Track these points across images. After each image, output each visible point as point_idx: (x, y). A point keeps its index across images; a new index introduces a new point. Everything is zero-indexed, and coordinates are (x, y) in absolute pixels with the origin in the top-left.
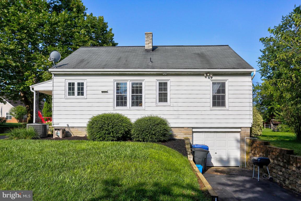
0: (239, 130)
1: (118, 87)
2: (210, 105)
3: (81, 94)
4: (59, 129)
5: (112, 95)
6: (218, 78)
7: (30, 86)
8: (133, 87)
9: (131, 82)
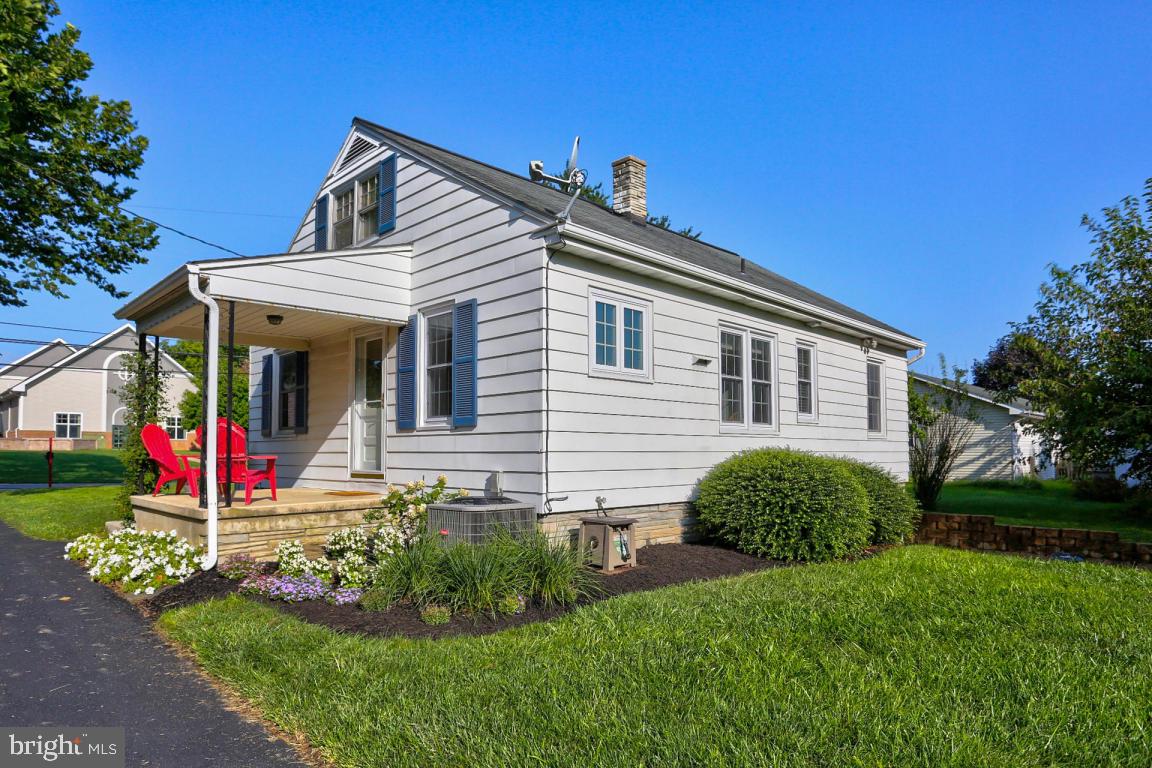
1: (723, 351)
2: (866, 426)
3: (634, 360)
4: (625, 526)
5: (713, 376)
6: (875, 354)
7: (191, 268)
8: (753, 355)
9: (750, 336)
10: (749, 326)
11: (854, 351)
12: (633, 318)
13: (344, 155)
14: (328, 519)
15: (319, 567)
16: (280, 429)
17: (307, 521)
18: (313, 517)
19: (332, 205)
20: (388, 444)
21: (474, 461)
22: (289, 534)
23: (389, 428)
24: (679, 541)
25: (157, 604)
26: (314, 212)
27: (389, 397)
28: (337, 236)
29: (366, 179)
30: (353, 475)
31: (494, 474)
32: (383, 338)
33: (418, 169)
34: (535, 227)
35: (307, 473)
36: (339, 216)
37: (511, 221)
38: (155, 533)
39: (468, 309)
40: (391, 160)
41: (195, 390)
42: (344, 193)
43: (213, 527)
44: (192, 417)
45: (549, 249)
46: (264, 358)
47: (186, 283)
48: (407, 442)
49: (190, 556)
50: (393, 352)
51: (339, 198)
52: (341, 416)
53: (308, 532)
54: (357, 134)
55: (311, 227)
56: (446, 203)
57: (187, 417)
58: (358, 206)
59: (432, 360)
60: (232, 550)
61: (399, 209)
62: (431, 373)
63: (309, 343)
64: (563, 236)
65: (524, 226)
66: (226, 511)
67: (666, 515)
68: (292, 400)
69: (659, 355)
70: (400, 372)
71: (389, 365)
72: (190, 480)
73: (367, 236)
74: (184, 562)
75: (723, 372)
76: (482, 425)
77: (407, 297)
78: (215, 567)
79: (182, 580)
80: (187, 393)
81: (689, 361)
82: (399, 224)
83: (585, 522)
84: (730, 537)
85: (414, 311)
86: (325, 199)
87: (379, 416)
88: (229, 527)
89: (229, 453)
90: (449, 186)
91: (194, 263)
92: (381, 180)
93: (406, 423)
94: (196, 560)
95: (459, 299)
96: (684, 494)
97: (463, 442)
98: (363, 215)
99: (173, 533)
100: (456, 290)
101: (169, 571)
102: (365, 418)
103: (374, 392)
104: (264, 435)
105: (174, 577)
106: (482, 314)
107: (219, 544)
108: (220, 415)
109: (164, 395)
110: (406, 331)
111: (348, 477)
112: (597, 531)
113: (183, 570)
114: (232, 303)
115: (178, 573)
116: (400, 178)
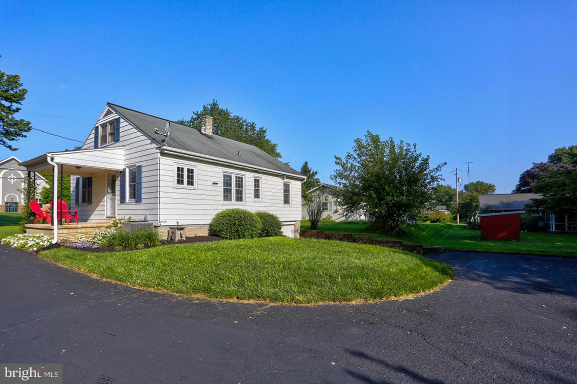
0: (294, 223)
1: (224, 180)
2: (283, 202)
3: (190, 183)
4: (182, 229)
5: (221, 187)
6: (287, 180)
7: (48, 154)
8: (236, 181)
9: (235, 176)
10: (234, 173)
11: (279, 180)
12: (190, 171)
13: (104, 114)
14: (95, 230)
15: (89, 240)
16: (82, 202)
17: (88, 230)
18: (90, 229)
19: (100, 129)
20: (117, 207)
21: (141, 212)
22: (81, 233)
23: (118, 202)
24: (207, 235)
25: (37, 252)
26: (94, 130)
27: (118, 192)
28: (102, 139)
29: (111, 123)
30: (107, 217)
31: (146, 215)
32: (116, 174)
33: (127, 123)
34: (157, 146)
35: (92, 217)
36: (103, 133)
37: (151, 144)
38: (35, 235)
39: (140, 167)
40: (118, 119)
41: (48, 186)
42: (104, 126)
43: (56, 231)
44: (47, 198)
45: (160, 153)
46: (76, 178)
47: (47, 158)
48: (123, 207)
49: (48, 240)
50: (119, 179)
51: (102, 127)
52: (103, 198)
53: (89, 233)
54: (108, 108)
55: (93, 136)
56: (134, 135)
57: (44, 198)
58: (108, 131)
59: (130, 182)
60: (62, 238)
61: (121, 135)
62: (130, 185)
63: (92, 174)
64: (163, 149)
65: (154, 145)
66: (60, 227)
67: (202, 228)
68: (87, 193)
69: (199, 182)
70: (121, 185)
71: (118, 183)
72: (47, 219)
73: (112, 141)
74: (46, 242)
75: (224, 186)
76: (143, 201)
77: (123, 162)
78: (56, 243)
79: (46, 246)
80: (44, 188)
81: (211, 183)
82: (121, 139)
83: (171, 228)
84: (218, 233)
85: (125, 167)
86: (98, 127)
87: (115, 199)
88: (61, 231)
89: (61, 210)
90: (135, 130)
91: (49, 153)
92: (115, 123)
93: (123, 200)
94: (50, 241)
95: (137, 164)
96: (209, 222)
97: (138, 206)
98: (111, 134)
99: (42, 234)
100: (136, 162)
101: (41, 243)
102: (111, 199)
103: (113, 191)
104: (76, 205)
105: (43, 245)
106: (144, 169)
107: (58, 236)
108: (58, 198)
109: (37, 191)
110: (122, 173)
111: (105, 218)
112: (173, 230)
113: (46, 243)
114: (62, 165)
115: (44, 244)
116: (121, 125)
